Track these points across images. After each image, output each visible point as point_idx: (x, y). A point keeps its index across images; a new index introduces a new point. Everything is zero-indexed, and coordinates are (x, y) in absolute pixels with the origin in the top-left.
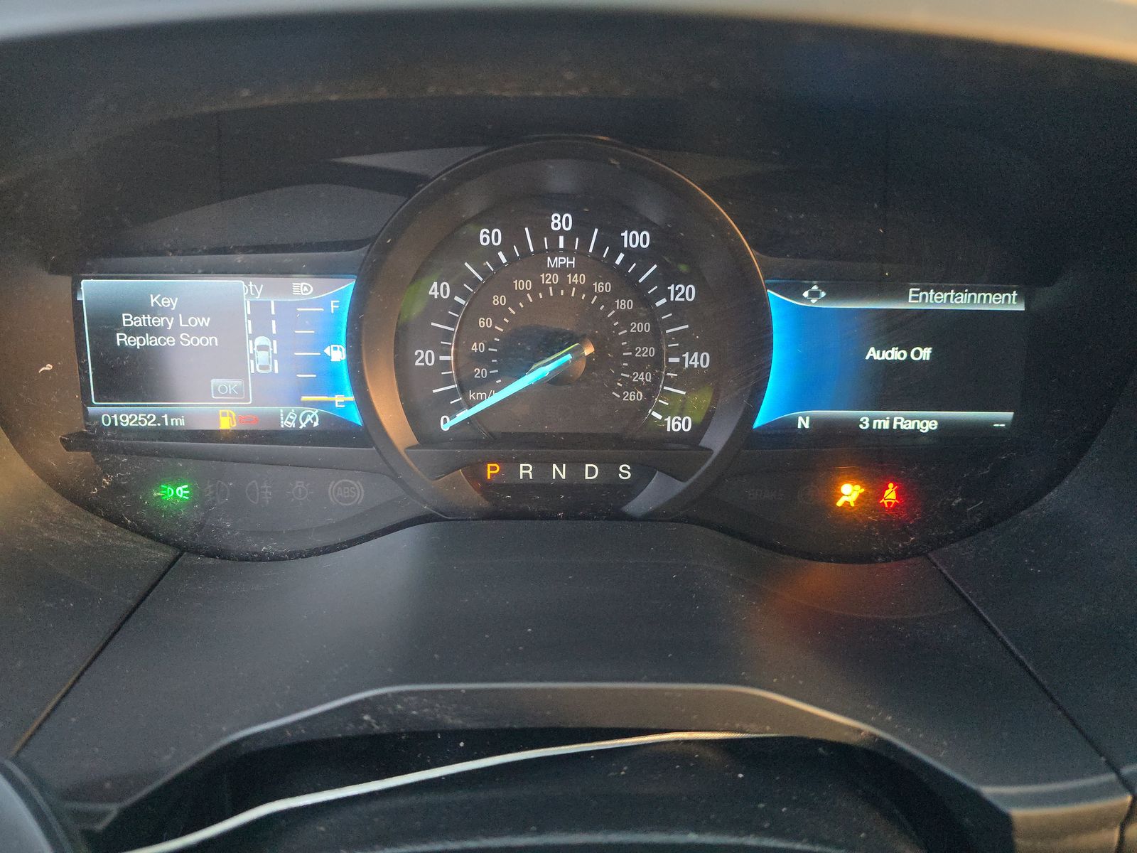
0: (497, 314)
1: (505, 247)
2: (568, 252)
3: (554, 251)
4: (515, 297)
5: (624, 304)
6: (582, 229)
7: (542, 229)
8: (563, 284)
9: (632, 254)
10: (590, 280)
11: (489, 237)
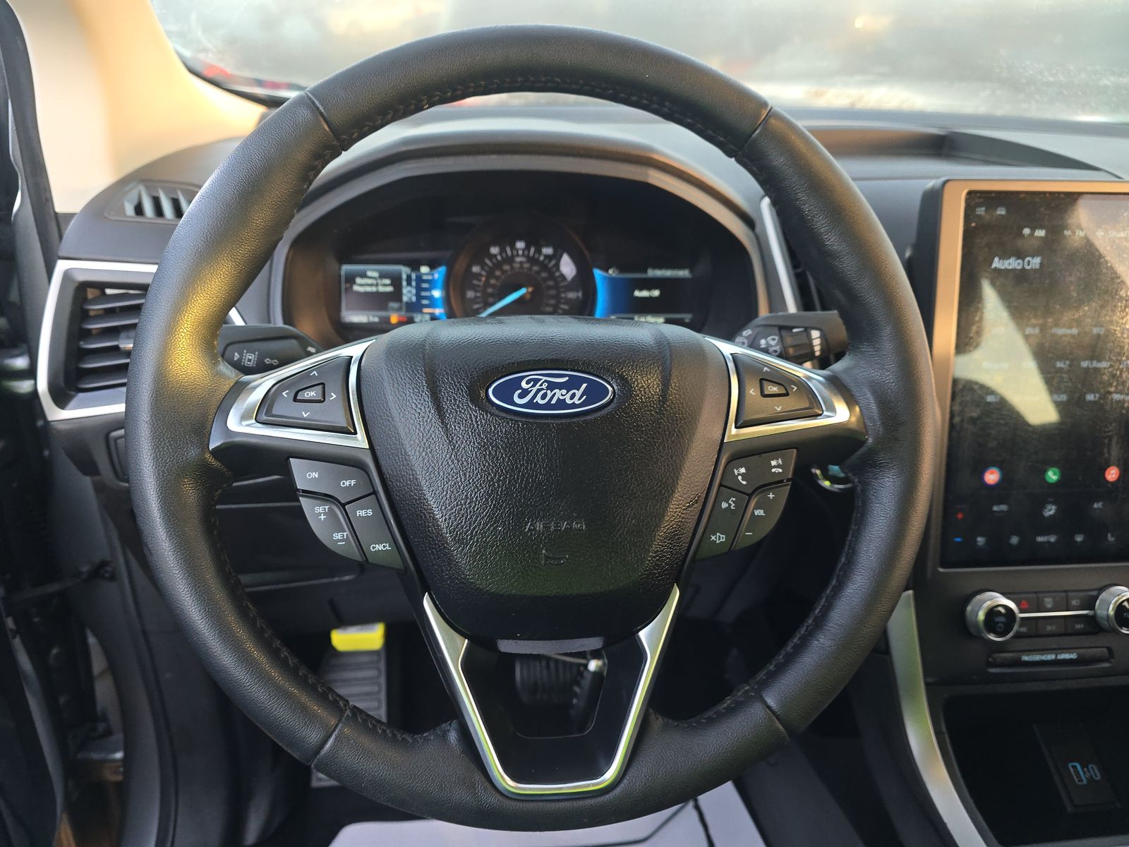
0: (497, 278)
1: (501, 254)
2: (523, 255)
3: (518, 255)
4: (504, 272)
5: (544, 275)
6: (527, 248)
7: (513, 247)
8: (522, 267)
9: (547, 256)
10: (531, 266)
11: (494, 250)
